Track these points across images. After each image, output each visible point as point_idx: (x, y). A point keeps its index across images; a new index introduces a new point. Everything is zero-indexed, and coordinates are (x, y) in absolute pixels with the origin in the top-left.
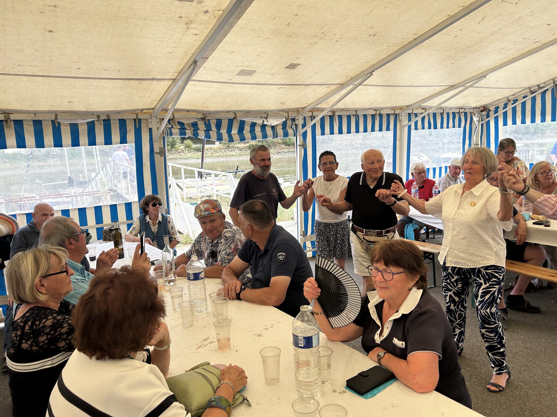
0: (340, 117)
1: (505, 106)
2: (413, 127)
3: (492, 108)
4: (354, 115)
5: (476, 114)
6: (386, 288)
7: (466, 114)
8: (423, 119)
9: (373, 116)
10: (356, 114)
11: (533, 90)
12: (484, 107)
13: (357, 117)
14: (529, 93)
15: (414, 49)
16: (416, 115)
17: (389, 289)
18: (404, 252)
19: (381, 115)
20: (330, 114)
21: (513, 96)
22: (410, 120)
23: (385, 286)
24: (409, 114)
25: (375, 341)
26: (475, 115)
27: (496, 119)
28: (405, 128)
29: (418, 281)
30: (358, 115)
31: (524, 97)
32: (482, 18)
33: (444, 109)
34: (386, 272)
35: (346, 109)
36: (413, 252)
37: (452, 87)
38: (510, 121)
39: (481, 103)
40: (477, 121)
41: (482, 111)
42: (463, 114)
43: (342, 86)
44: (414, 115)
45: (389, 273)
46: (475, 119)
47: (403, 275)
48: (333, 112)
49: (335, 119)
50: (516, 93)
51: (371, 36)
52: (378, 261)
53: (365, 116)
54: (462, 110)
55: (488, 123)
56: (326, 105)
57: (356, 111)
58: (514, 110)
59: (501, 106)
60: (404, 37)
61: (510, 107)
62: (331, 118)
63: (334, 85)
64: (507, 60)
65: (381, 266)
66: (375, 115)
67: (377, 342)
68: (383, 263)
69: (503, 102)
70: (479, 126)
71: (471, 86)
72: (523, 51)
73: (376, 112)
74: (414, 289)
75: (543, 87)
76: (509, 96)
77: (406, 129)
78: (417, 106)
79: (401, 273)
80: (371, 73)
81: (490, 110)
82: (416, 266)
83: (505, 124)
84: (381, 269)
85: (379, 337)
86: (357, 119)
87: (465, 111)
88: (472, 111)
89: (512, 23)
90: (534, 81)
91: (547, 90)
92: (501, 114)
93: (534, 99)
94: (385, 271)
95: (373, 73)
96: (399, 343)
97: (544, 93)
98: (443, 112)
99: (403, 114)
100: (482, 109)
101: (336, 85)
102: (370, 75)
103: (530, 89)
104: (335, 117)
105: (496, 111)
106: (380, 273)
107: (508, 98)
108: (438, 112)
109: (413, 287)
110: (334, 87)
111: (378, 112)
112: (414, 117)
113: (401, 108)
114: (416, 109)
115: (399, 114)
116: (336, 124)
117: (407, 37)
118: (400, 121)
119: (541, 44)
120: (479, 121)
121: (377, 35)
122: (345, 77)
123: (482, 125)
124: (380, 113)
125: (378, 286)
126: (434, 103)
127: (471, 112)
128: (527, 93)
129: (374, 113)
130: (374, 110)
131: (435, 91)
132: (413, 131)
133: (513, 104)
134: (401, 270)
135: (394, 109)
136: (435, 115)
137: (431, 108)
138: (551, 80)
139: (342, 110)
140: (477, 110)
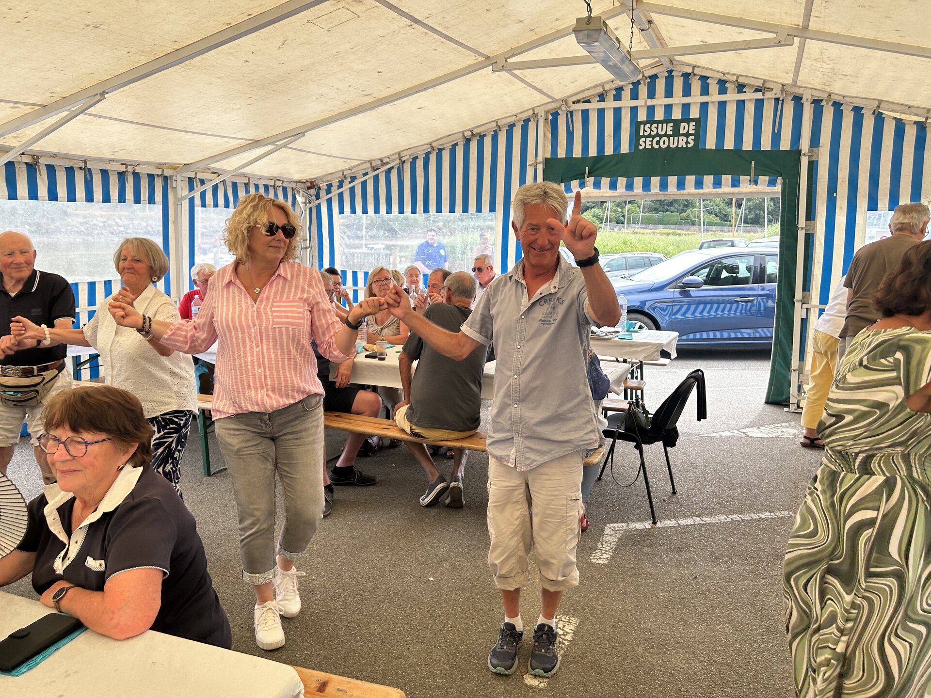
0: (51, 169)
1: (340, 186)
2: (198, 201)
3: (323, 186)
4: (81, 168)
5: (301, 192)
6: (75, 471)
7: (285, 189)
8: (215, 189)
9: (121, 175)
10: (85, 167)
11: (376, 166)
12: (312, 182)
13: (88, 173)
14: (370, 169)
15: (178, 67)
16: (202, 182)
17: (80, 472)
18: (109, 406)
19: (136, 176)
20: (29, 160)
21: (350, 171)
22: (191, 189)
23: (72, 468)
24: (190, 179)
25: (55, 571)
26: (299, 192)
27: (329, 201)
28: (183, 202)
29: (135, 453)
30: (89, 170)
31: (365, 174)
32: (282, 40)
33: (249, 178)
34: (73, 443)
35: (62, 154)
36: (127, 405)
37: (255, 143)
38: (347, 208)
39: (306, 175)
40: (302, 203)
41: (309, 188)
42: (281, 188)
43: (45, 109)
44: (198, 181)
45: (79, 442)
46: (300, 199)
47: (107, 445)
48: (33, 158)
49: (39, 171)
50: (354, 167)
51: (90, 28)
52: (58, 425)
53: (105, 173)
54: (278, 183)
55: (318, 207)
56: (15, 140)
57: (85, 162)
58: (352, 190)
59: (335, 184)
60: (156, 42)
61: (347, 186)
62: (32, 168)
63: (27, 104)
64: (332, 114)
65: (64, 433)
66: (124, 172)
67: (57, 572)
68: (67, 427)
69: (337, 178)
70: (305, 211)
71: (285, 146)
72: (352, 106)
73: (126, 167)
74: (129, 468)
75: (388, 163)
76: (345, 170)
77: (186, 204)
78: (202, 165)
79: (103, 441)
80: (100, 94)
81: (320, 188)
82: (130, 428)
83: (342, 211)
84: (63, 439)
85: (62, 561)
86: (88, 176)
87: (285, 185)
88: (293, 185)
89: (328, 58)
90: (376, 153)
91: (392, 168)
92: (335, 195)
93: (376, 179)
94: (72, 441)
95: (106, 96)
96: (94, 564)
97: (389, 171)
98: (249, 183)
99: (179, 178)
100: (309, 184)
101: (31, 107)
102: (98, 97)
103: (371, 163)
104: (39, 168)
105: (329, 191)
106: (61, 445)
107: (343, 172)
108: (241, 181)
109: (126, 464)
110: (27, 110)
111: (130, 169)
112: (199, 184)
113: (175, 167)
114: (203, 172)
115: (171, 177)
116: (43, 180)
117: (161, 44)
118: (174, 189)
119: (374, 99)
120: (305, 203)
121: (102, 27)
122: (49, 95)
123: (310, 209)
124: (134, 171)
125: (59, 470)
126: (230, 165)
127: (292, 188)
128: (368, 168)
129: (122, 169)
130: (122, 164)
131: (228, 146)
132: (198, 210)
133: (350, 183)
134: (104, 436)
135: (159, 166)
136: (235, 185)
137: (226, 171)
138: (396, 154)
139: (54, 155)
140: (303, 185)
